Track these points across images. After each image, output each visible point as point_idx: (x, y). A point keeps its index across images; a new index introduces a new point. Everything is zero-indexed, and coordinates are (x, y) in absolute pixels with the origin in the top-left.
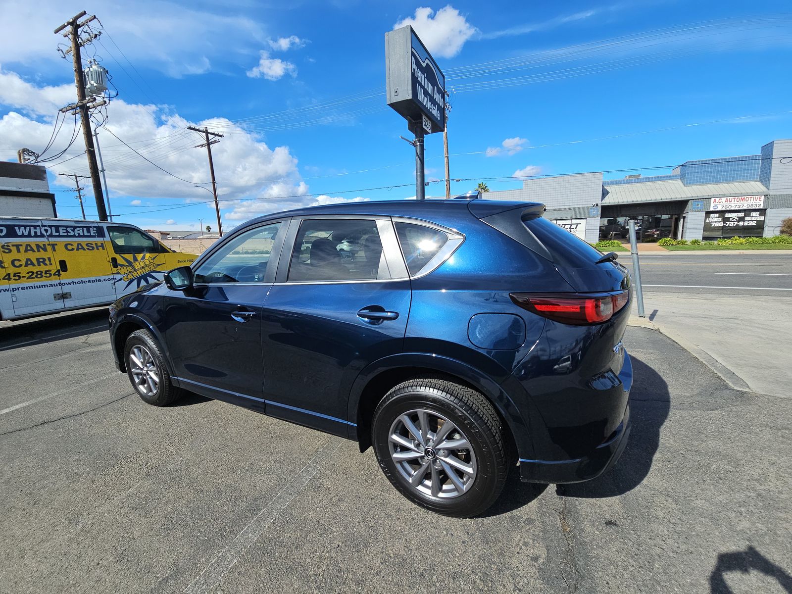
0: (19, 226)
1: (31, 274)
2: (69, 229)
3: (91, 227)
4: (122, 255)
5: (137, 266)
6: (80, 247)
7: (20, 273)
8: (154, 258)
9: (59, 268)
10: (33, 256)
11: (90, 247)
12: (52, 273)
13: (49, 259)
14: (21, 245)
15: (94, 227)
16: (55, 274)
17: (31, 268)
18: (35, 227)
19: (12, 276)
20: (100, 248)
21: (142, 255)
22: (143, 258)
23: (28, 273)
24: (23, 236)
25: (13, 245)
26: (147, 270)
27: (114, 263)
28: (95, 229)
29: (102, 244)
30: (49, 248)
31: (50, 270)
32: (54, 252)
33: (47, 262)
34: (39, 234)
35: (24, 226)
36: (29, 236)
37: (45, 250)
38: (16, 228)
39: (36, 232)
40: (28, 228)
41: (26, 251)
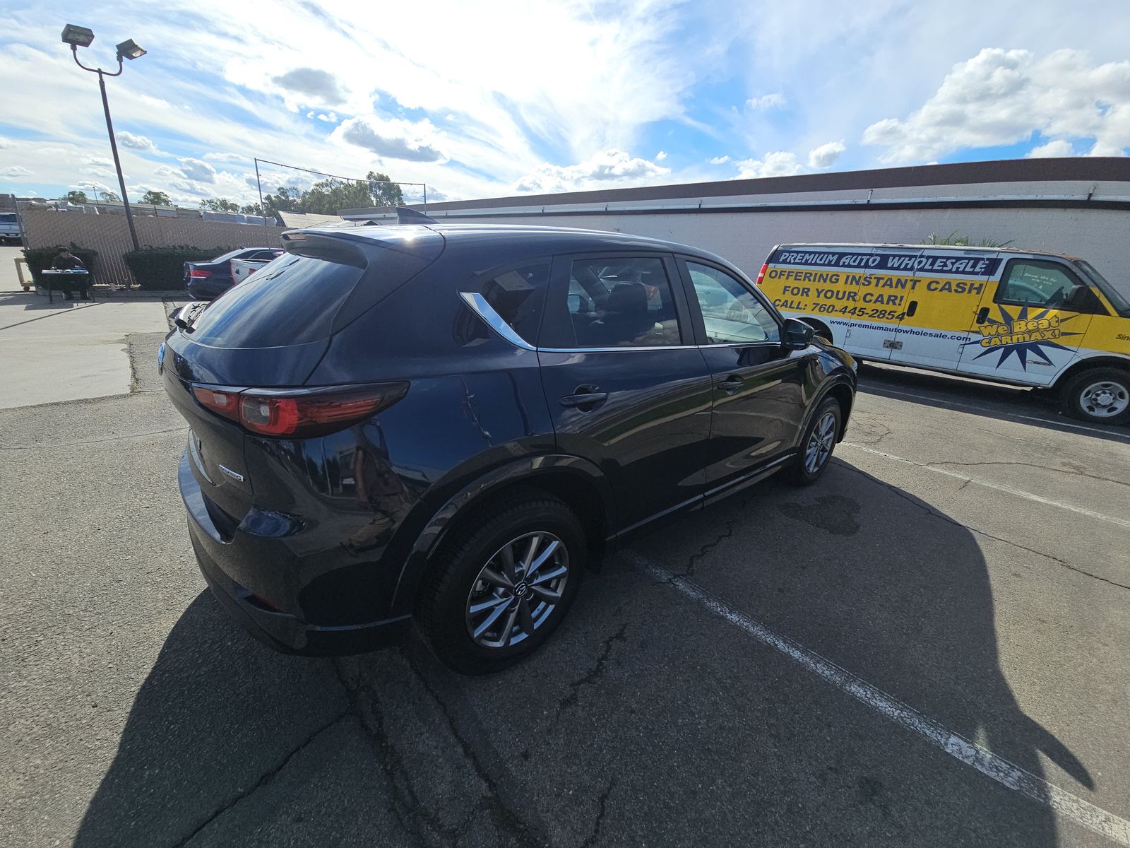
0: (894, 256)
1: (875, 311)
2: (949, 263)
3: (983, 259)
5: (1019, 327)
6: (947, 287)
7: (865, 309)
8: (1062, 321)
9: (906, 311)
10: (887, 292)
11: (961, 288)
12: (896, 315)
13: (902, 298)
14: (883, 279)
15: (987, 259)
16: (897, 317)
17: (879, 306)
18: (910, 257)
19: (858, 310)
20: (974, 292)
21: (1042, 310)
22: (1042, 315)
23: (873, 310)
24: (892, 268)
25: (875, 278)
26: (1036, 337)
27: (980, 316)
28: (987, 262)
29: (981, 285)
30: (909, 284)
31: (895, 312)
32: (912, 291)
33: (897, 302)
34: (909, 267)
35: (900, 256)
36: (898, 268)
37: (903, 287)
38: (891, 258)
39: (907, 264)
40: (903, 259)
41: (883, 286)
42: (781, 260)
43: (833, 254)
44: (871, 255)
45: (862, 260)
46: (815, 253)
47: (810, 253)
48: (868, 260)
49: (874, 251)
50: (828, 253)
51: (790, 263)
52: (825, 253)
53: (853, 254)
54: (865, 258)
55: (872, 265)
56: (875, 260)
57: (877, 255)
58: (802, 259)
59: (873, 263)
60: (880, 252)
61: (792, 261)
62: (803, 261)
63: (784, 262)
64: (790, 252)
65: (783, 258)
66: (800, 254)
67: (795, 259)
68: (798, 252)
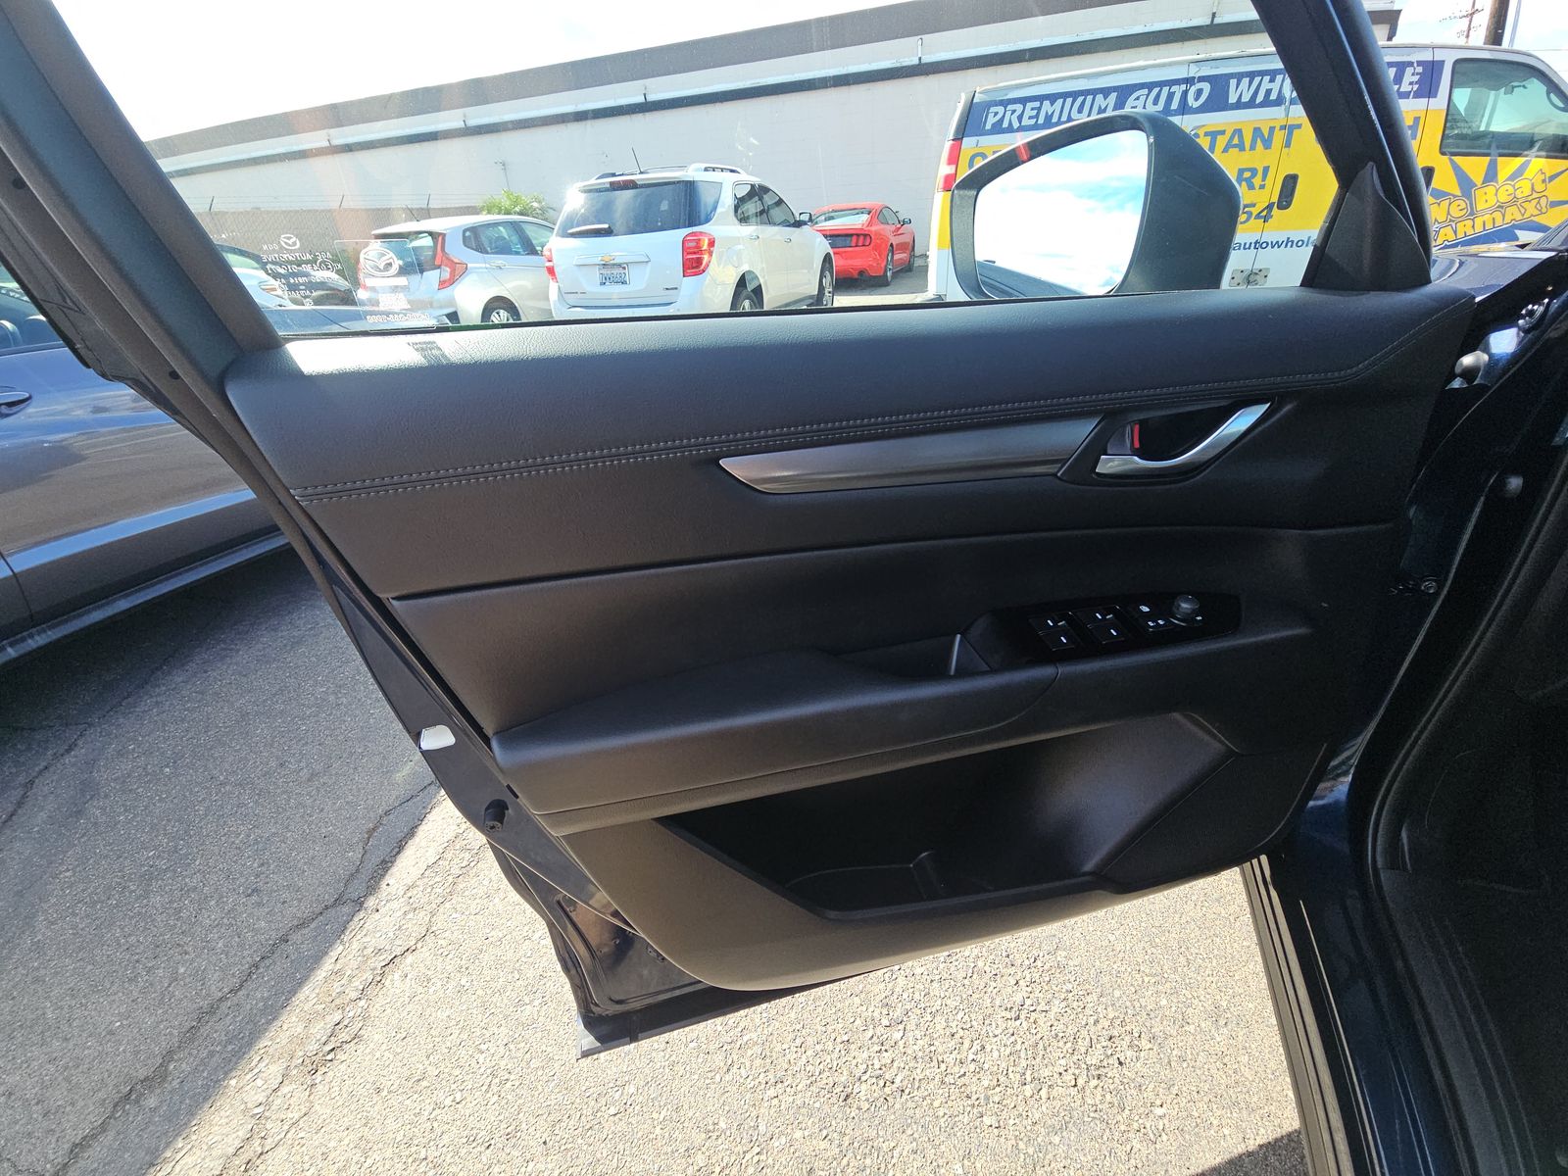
0: (1240, 76)
3: (1410, 64)
4: (1457, 159)
5: (1486, 198)
8: (1552, 178)
9: (1275, 199)
10: (1236, 161)
12: (1255, 211)
13: (1266, 170)
14: (1223, 133)
15: (1420, 63)
16: (1258, 216)
18: (1273, 74)
21: (1519, 161)
22: (1519, 173)
24: (1239, 105)
25: (1206, 134)
26: (1513, 215)
28: (1420, 69)
29: (1417, 119)
30: (1279, 137)
31: (1254, 205)
32: (1285, 150)
33: (1257, 181)
34: (1273, 96)
35: (1252, 75)
36: (1251, 104)
37: (1267, 144)
38: (1233, 82)
39: (1269, 92)
40: (1257, 80)
41: (1225, 150)
42: (988, 127)
43: (1106, 92)
44: (1189, 81)
45: (1171, 96)
46: (1065, 95)
47: (1052, 98)
48: (1185, 93)
49: (1194, 71)
50: (1094, 92)
51: (1010, 129)
52: (1085, 93)
53: (1150, 86)
54: (1178, 90)
55: (1196, 105)
56: (1199, 92)
57: (1202, 79)
58: (1037, 116)
59: (1196, 99)
60: (1207, 71)
61: (1016, 125)
62: (1041, 121)
63: (997, 129)
64: (1005, 103)
65: (991, 120)
66: (1030, 105)
67: (1020, 118)
68: (1024, 101)
